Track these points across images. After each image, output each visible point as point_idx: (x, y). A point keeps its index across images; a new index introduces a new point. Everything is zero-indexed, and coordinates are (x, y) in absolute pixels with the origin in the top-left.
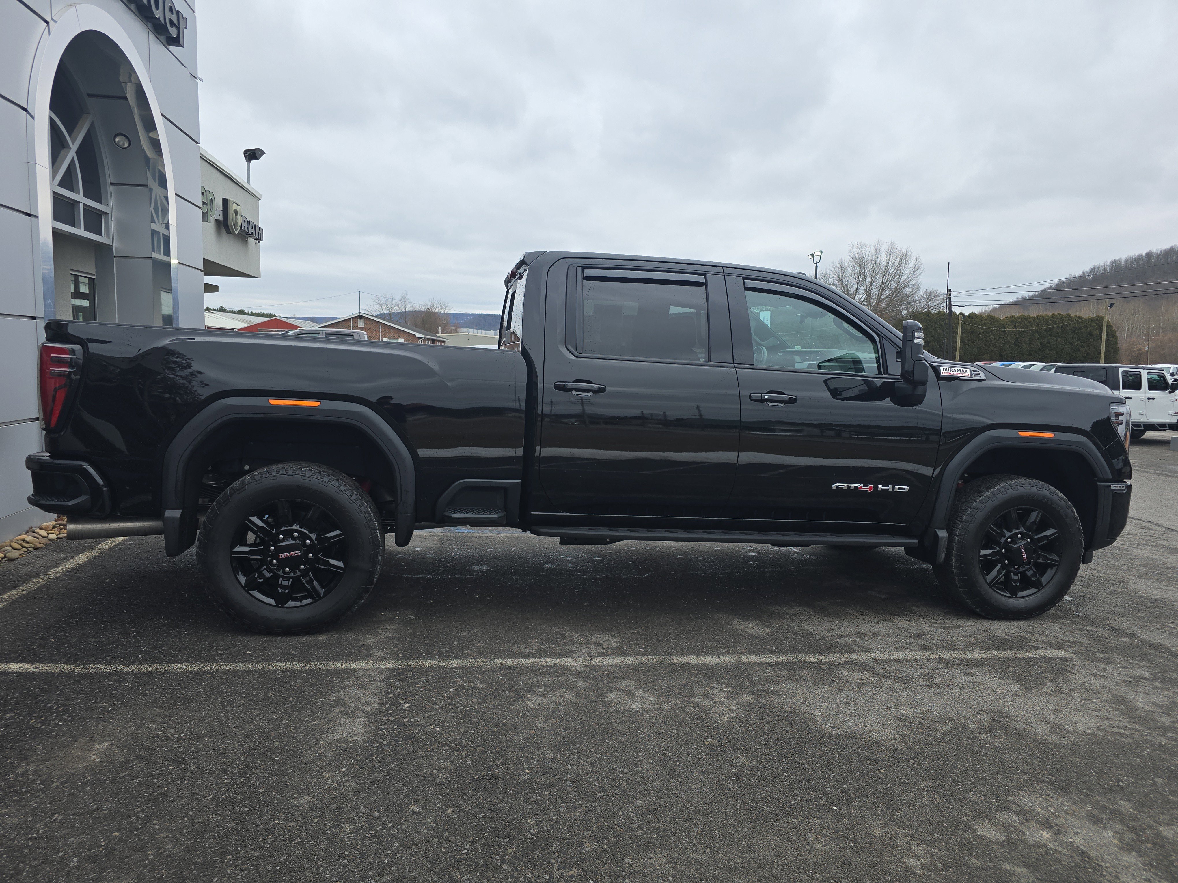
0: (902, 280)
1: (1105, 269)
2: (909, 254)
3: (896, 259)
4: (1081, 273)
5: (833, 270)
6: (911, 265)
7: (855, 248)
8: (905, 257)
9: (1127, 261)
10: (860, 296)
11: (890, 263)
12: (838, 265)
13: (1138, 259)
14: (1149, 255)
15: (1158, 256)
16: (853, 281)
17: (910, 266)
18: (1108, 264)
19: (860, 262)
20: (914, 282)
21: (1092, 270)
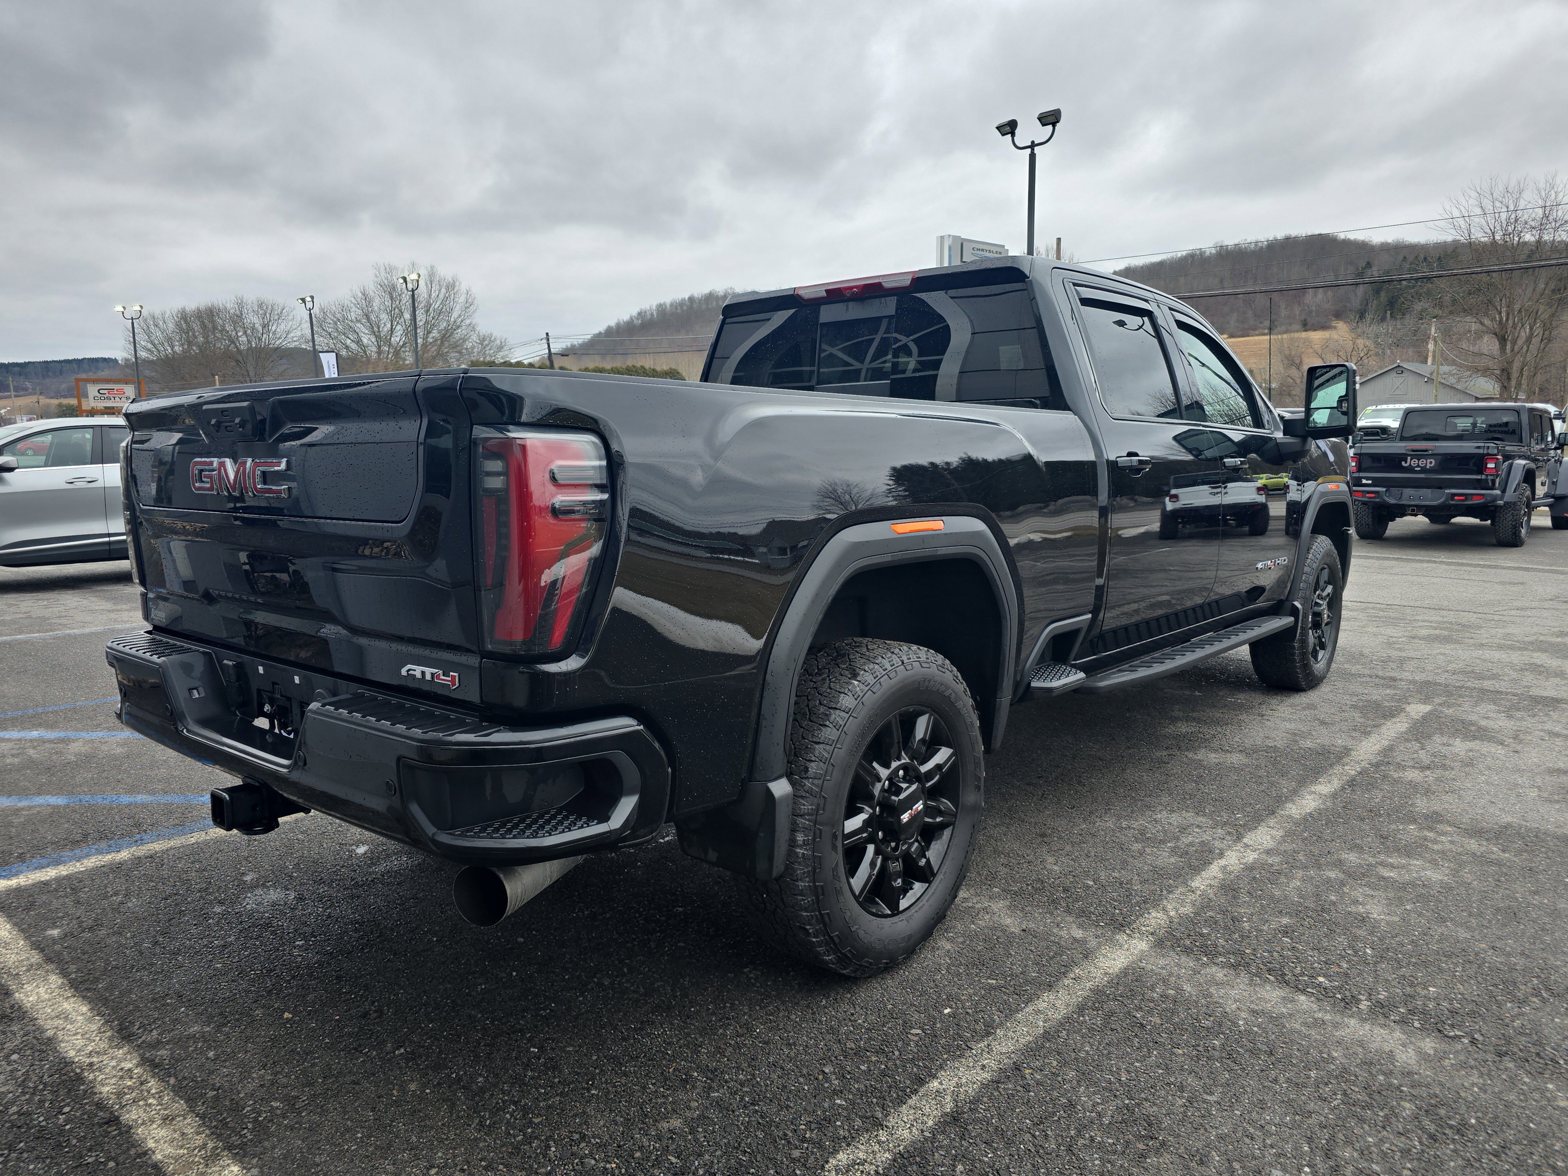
0: (452, 319)
1: (652, 315)
2: (457, 284)
3: (440, 291)
4: (629, 317)
5: (353, 300)
6: (462, 299)
7: (383, 273)
8: (451, 287)
9: (672, 305)
10: (398, 339)
11: (433, 295)
12: (360, 295)
13: (682, 303)
14: (691, 299)
15: (700, 300)
16: (384, 317)
17: (460, 301)
18: (654, 308)
19: (391, 291)
20: (468, 322)
21: (640, 314)
